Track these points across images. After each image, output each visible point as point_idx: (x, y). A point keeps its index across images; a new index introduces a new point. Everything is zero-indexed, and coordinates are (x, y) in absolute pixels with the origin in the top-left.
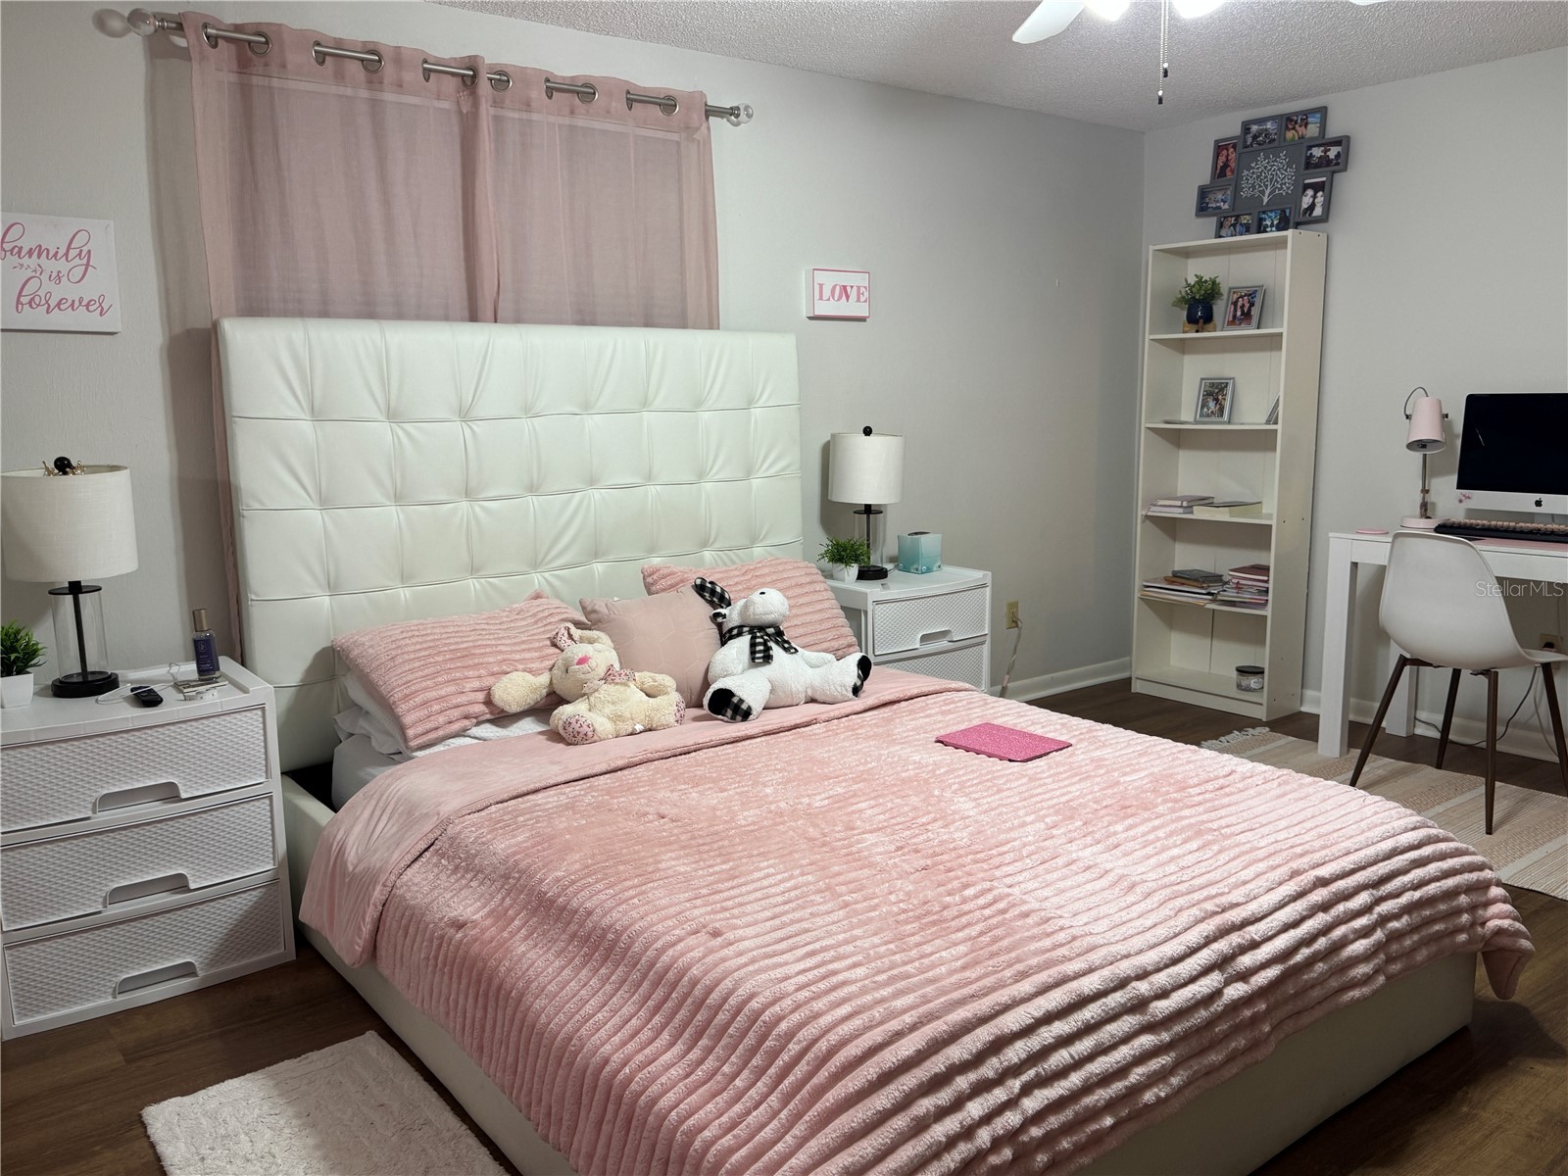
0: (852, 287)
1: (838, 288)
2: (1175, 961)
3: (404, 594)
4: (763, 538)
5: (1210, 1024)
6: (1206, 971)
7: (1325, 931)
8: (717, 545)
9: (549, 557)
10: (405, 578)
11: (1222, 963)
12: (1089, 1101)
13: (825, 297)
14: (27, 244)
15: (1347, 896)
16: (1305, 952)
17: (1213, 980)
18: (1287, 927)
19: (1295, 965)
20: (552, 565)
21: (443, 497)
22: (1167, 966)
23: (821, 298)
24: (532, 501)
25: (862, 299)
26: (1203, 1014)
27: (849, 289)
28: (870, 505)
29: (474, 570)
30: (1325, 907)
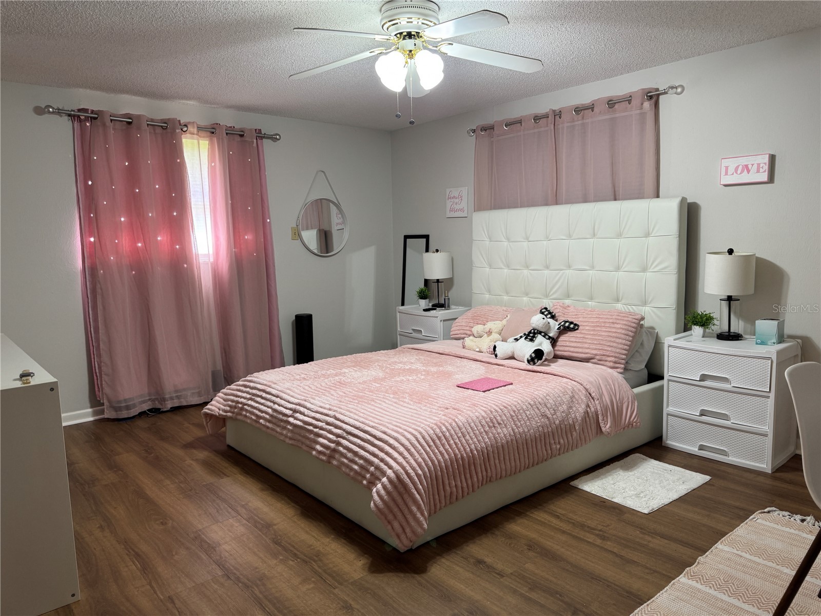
0: (753, 165)
1: (741, 167)
2: (289, 402)
3: (506, 298)
4: (650, 303)
5: (282, 420)
6: (291, 409)
7: (321, 429)
8: (623, 302)
9: (550, 294)
10: (507, 293)
11: (295, 411)
12: (255, 411)
13: (730, 173)
14: (452, 196)
15: (337, 427)
16: (311, 428)
17: (289, 412)
18: (314, 418)
19: (306, 428)
20: (551, 297)
21: (518, 268)
22: (287, 401)
23: (726, 174)
24: (546, 272)
25: (761, 170)
26: (281, 416)
27: (750, 166)
28: (731, 296)
29: (527, 294)
30: (328, 424)
